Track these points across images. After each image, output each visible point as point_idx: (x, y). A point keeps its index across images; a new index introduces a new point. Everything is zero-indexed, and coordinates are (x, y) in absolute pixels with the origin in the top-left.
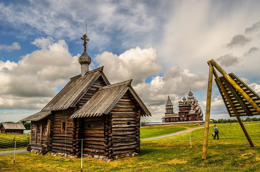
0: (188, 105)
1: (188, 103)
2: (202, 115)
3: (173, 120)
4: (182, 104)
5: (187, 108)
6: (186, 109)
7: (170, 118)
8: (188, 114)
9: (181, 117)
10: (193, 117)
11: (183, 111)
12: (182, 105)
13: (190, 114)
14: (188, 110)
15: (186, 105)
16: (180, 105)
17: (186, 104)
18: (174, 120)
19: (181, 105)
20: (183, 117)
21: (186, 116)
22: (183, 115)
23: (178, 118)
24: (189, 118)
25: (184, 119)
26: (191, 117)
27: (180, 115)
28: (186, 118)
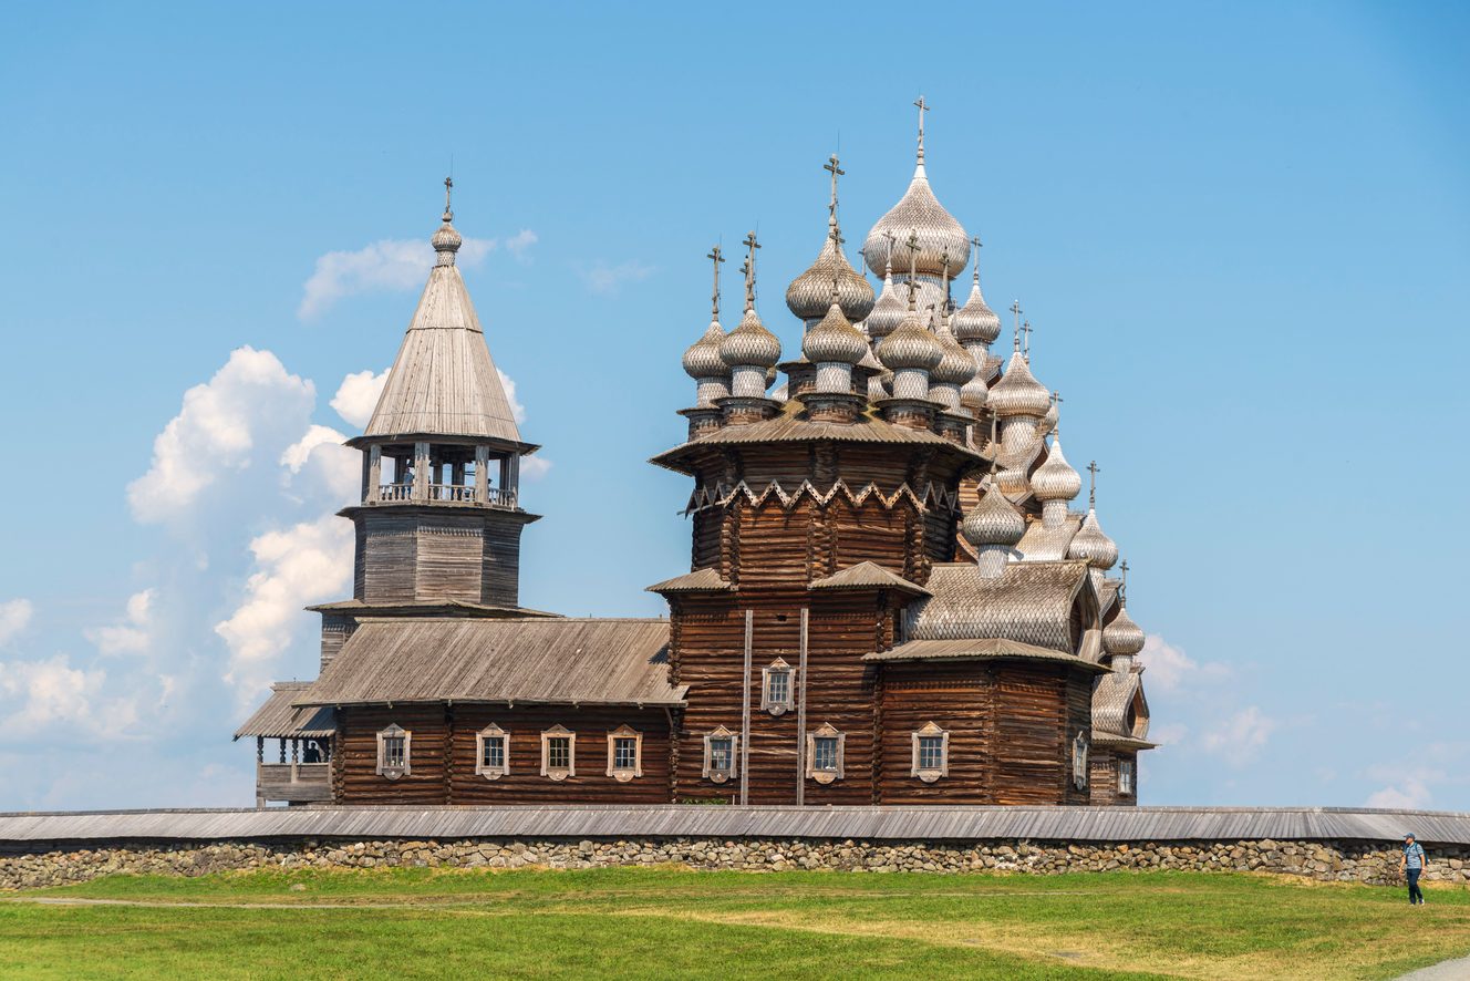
0: (902, 430)
1: (911, 385)
2: (1137, 707)
3: (526, 758)
4: (774, 410)
5: (887, 515)
6: (856, 513)
7: (457, 718)
8: (900, 652)
9: (719, 702)
10: (1011, 730)
11: (787, 574)
12: (763, 431)
13: (952, 649)
14: (900, 550)
15: (859, 432)
16: (720, 412)
17: (853, 406)
18: (558, 760)
19: (743, 430)
20: (762, 718)
21: (835, 692)
22: (769, 651)
23: (638, 730)
24: (915, 735)
25: (778, 752)
26: (952, 728)
27: (709, 660)
28: (841, 729)
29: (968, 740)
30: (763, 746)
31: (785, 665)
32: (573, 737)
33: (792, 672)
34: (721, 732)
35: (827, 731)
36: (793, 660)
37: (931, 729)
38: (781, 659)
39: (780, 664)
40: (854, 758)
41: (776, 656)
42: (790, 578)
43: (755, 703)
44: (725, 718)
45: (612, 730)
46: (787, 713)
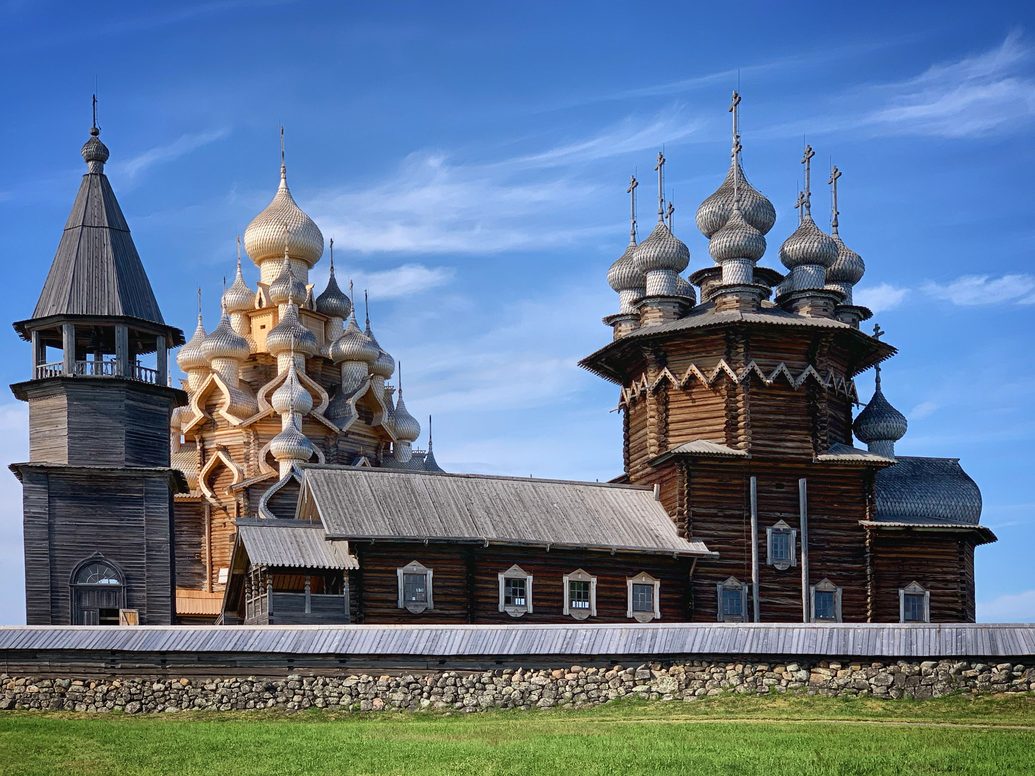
3: (548, 598)
20: (768, 572)
21: (830, 552)
22: (772, 515)
23: (656, 578)
24: (901, 592)
25: (784, 601)
26: (932, 588)
27: (717, 519)
28: (838, 584)
29: (946, 598)
30: (769, 596)
31: (786, 527)
32: (594, 580)
33: (794, 532)
34: (732, 582)
35: (826, 585)
36: (794, 523)
37: (915, 587)
38: (781, 522)
39: (781, 525)
40: (850, 609)
41: (778, 519)
42: (795, 451)
43: (762, 557)
44: (735, 570)
45: (631, 576)
46: (791, 569)
